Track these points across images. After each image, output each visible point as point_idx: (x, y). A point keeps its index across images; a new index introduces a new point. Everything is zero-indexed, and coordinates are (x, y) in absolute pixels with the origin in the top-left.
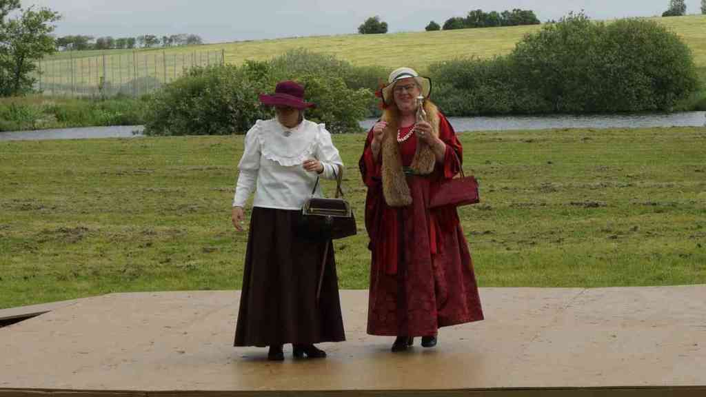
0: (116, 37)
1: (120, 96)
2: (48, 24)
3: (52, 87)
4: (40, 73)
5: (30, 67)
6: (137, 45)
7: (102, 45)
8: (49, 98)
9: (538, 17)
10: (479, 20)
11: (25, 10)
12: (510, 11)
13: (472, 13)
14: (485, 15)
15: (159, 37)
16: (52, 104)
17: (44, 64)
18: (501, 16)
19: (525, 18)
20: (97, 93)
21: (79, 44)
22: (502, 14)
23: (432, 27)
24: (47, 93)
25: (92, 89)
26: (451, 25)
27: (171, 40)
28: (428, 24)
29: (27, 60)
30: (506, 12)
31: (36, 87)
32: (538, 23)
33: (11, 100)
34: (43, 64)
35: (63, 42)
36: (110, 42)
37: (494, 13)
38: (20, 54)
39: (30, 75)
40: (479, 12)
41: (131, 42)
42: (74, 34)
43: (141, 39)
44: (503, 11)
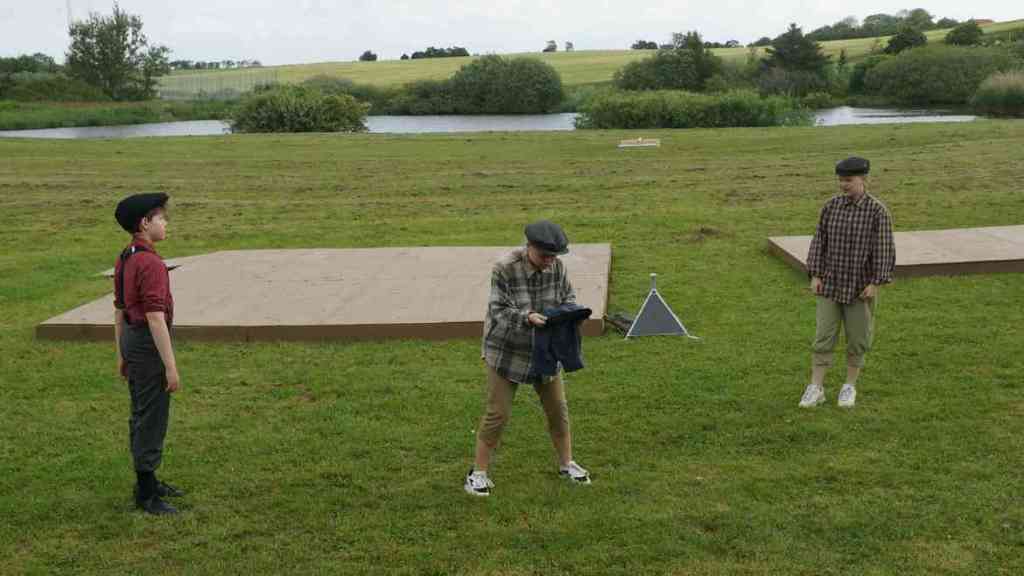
0: (208, 62)
1: (212, 101)
2: (165, 55)
3: (168, 93)
4: (161, 86)
5: (155, 83)
6: (221, 66)
7: (198, 66)
8: (166, 102)
9: (469, 52)
10: (433, 53)
11: (150, 45)
12: (452, 48)
13: (429, 49)
14: (436, 50)
15: (235, 61)
16: (168, 105)
17: (164, 79)
19: (460, 52)
20: (197, 98)
21: (185, 65)
22: (447, 49)
23: (405, 57)
24: (166, 97)
25: (195, 95)
26: (416, 56)
27: (242, 63)
28: (402, 56)
29: (152, 78)
30: (449, 48)
31: (159, 94)
32: (468, 56)
33: (143, 103)
34: (162, 78)
35: (175, 64)
36: (204, 64)
37: (442, 49)
38: (148, 73)
39: (155, 87)
40: (432, 49)
41: (218, 64)
42: (181, 59)
43: (224, 62)
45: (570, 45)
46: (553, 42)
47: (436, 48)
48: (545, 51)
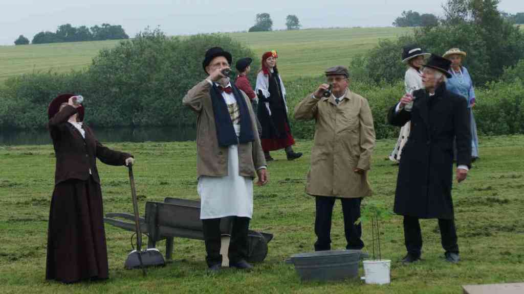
10: (68, 34)
12: (100, 26)
13: (62, 27)
14: (74, 29)
18: (90, 30)
19: (114, 32)
22: (91, 28)
23: (22, 41)
26: (41, 38)
28: (18, 37)
30: (96, 27)
32: (127, 37)
37: (83, 27)
40: (68, 26)
44: (93, 26)
45: (293, 21)
46: (266, 16)
47: (73, 26)
48: (252, 30)
